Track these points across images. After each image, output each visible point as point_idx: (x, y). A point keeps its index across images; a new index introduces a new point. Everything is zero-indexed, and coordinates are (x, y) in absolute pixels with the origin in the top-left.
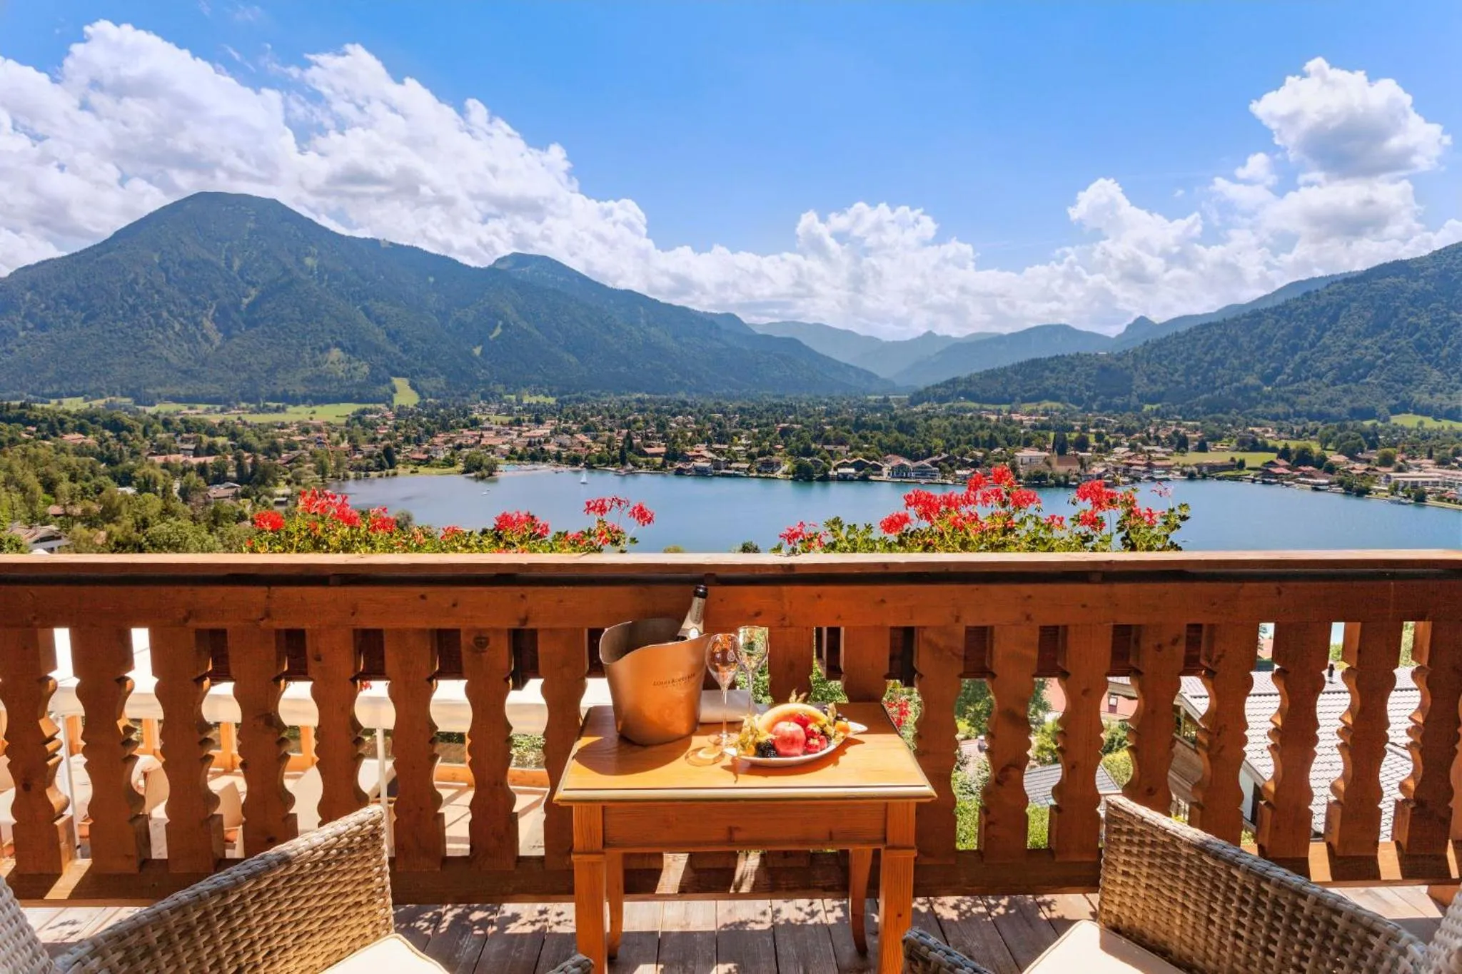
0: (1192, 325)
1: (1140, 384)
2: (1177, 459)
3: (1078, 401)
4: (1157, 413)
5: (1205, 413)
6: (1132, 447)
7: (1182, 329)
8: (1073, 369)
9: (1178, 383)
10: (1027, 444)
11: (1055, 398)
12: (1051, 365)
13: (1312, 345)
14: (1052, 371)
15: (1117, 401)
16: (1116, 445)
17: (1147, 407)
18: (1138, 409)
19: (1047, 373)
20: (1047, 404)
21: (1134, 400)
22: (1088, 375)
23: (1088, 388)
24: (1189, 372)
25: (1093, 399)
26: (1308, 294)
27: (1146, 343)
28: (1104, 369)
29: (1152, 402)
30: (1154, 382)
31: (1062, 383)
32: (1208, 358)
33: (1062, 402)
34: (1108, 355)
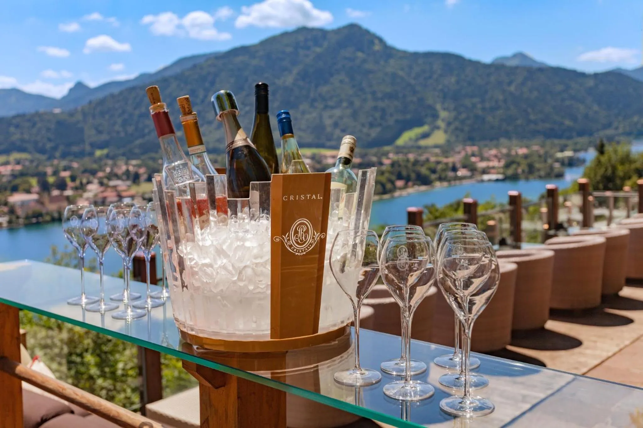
0: (123, 88)
1: (90, 134)
2: (134, 190)
3: (42, 151)
4: (107, 156)
5: (143, 154)
6: (101, 184)
7: (116, 91)
8: (34, 125)
9: (118, 132)
10: (15, 189)
11: (22, 150)
12: (14, 121)
13: (203, 101)
14: (17, 126)
15: (75, 149)
16: (89, 182)
17: (98, 153)
18: (91, 154)
19: (12, 129)
20: (16, 156)
21: (88, 148)
22: (48, 130)
23: (50, 140)
24: (125, 123)
25: (55, 149)
26: (195, 66)
27: (90, 102)
28: (60, 123)
29: (101, 147)
30: (100, 132)
31: (26, 137)
32: (137, 112)
33: (30, 153)
34: (62, 113)
